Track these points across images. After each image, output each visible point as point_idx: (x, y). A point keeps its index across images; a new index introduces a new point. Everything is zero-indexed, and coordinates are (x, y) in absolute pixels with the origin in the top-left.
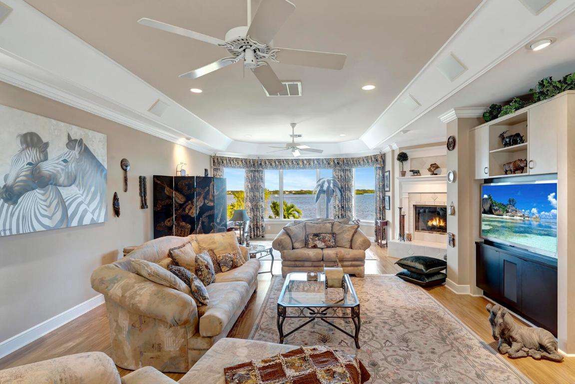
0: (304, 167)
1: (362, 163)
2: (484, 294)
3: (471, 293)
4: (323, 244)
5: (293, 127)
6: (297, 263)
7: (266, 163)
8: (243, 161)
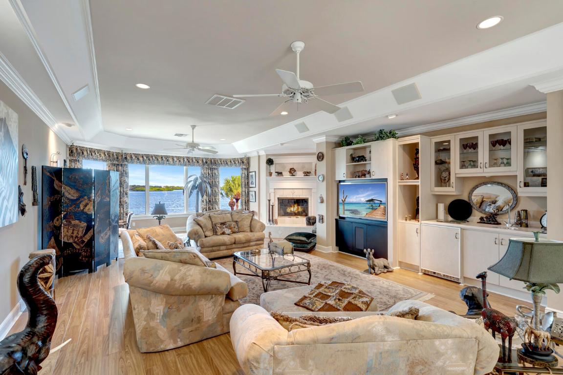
0: (174, 164)
1: (229, 163)
2: (340, 250)
3: (332, 250)
4: (230, 230)
5: (193, 129)
6: (214, 248)
7: (131, 157)
8: (106, 154)
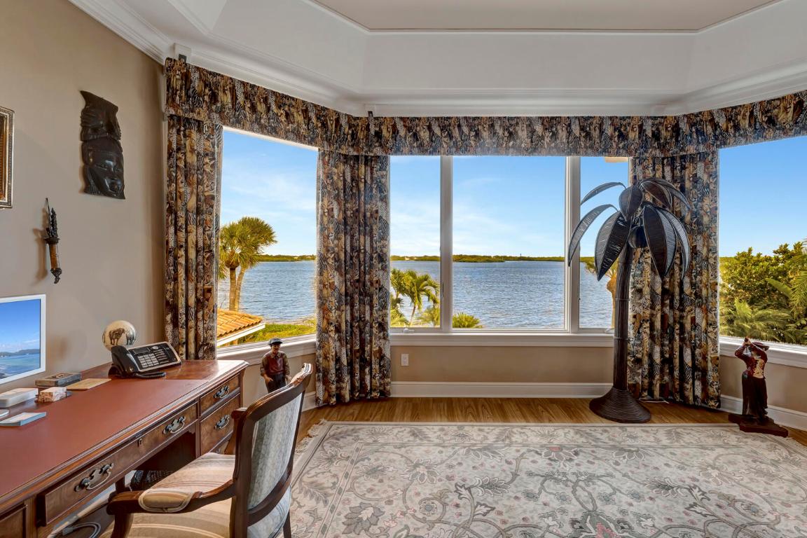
7: (395, 131)
8: (312, 115)
